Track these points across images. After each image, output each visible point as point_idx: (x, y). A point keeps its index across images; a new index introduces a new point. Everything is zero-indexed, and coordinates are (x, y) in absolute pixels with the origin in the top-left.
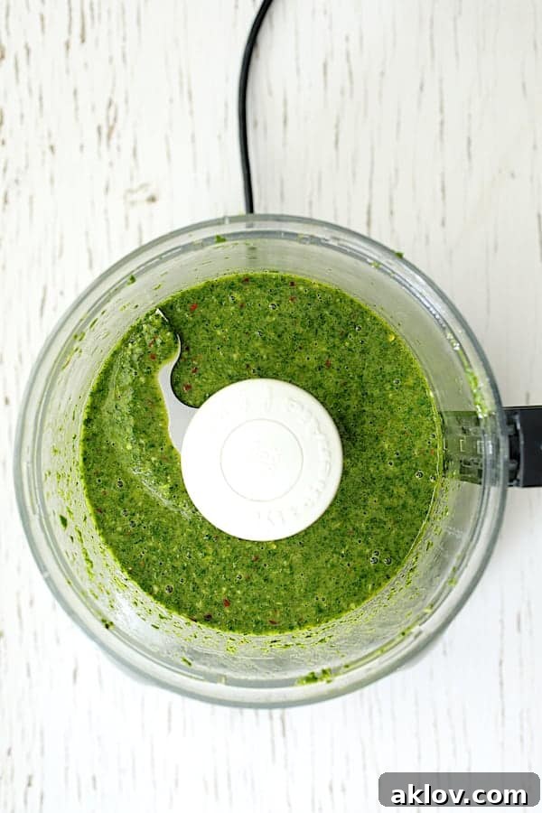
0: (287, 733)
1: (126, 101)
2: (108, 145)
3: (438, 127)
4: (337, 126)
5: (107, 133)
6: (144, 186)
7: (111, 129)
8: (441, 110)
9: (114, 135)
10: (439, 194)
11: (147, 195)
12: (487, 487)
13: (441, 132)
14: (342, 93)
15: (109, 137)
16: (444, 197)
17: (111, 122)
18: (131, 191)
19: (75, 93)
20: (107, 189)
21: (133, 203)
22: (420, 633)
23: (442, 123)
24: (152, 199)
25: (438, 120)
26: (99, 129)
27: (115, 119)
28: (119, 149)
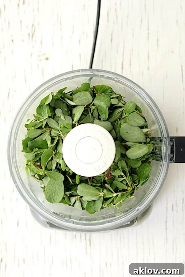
0: (91, 245)
1: (39, 25)
2: (32, 40)
3: (147, 35)
4: (112, 34)
5: (32, 35)
6: (44, 54)
7: (33, 34)
8: (148, 29)
9: (34, 36)
10: (147, 58)
11: (46, 57)
12: (163, 162)
13: (148, 37)
14: (114, 23)
15: (32, 37)
16: (149, 59)
17: (33, 32)
18: (39, 56)
19: (21, 22)
20: (31, 55)
21: (40, 60)
22: (138, 209)
23: (148, 34)
24: (47, 59)
25: (147, 32)
26: (29, 34)
27: (35, 31)
28: (36, 41)
